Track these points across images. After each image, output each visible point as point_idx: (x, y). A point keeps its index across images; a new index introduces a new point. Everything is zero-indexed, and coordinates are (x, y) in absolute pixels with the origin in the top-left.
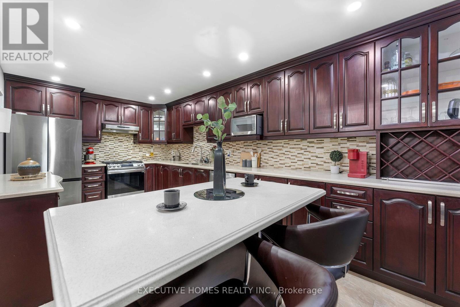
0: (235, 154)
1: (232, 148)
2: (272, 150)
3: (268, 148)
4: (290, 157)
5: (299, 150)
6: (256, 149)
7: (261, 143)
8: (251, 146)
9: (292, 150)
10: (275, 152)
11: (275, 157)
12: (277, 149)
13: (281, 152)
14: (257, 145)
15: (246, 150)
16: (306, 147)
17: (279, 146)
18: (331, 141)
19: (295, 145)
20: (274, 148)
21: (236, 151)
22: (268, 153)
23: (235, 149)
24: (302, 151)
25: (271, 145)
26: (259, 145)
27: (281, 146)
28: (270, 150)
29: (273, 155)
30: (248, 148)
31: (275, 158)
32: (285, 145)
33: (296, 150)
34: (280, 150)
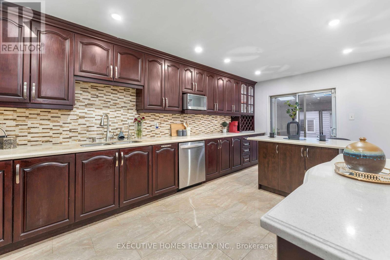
0: (162, 125)
1: (158, 119)
2: (194, 122)
3: (192, 120)
4: (204, 126)
5: (208, 122)
6: (183, 121)
7: (187, 116)
8: (179, 118)
9: (205, 122)
10: (196, 123)
11: (196, 126)
12: (198, 121)
13: (200, 123)
14: (184, 118)
15: (175, 122)
16: (211, 120)
17: (198, 119)
18: (220, 117)
19: (207, 118)
20: (195, 120)
21: (163, 123)
22: (192, 124)
23: (163, 121)
24: (209, 122)
25: (194, 118)
26: (185, 118)
27: (199, 119)
28: (193, 121)
29: (195, 125)
30: (177, 120)
31: (196, 128)
32: (202, 119)
33: (207, 122)
34: (199, 121)
